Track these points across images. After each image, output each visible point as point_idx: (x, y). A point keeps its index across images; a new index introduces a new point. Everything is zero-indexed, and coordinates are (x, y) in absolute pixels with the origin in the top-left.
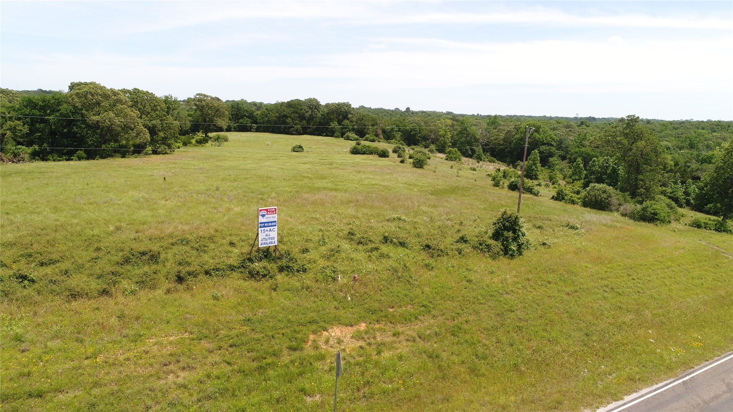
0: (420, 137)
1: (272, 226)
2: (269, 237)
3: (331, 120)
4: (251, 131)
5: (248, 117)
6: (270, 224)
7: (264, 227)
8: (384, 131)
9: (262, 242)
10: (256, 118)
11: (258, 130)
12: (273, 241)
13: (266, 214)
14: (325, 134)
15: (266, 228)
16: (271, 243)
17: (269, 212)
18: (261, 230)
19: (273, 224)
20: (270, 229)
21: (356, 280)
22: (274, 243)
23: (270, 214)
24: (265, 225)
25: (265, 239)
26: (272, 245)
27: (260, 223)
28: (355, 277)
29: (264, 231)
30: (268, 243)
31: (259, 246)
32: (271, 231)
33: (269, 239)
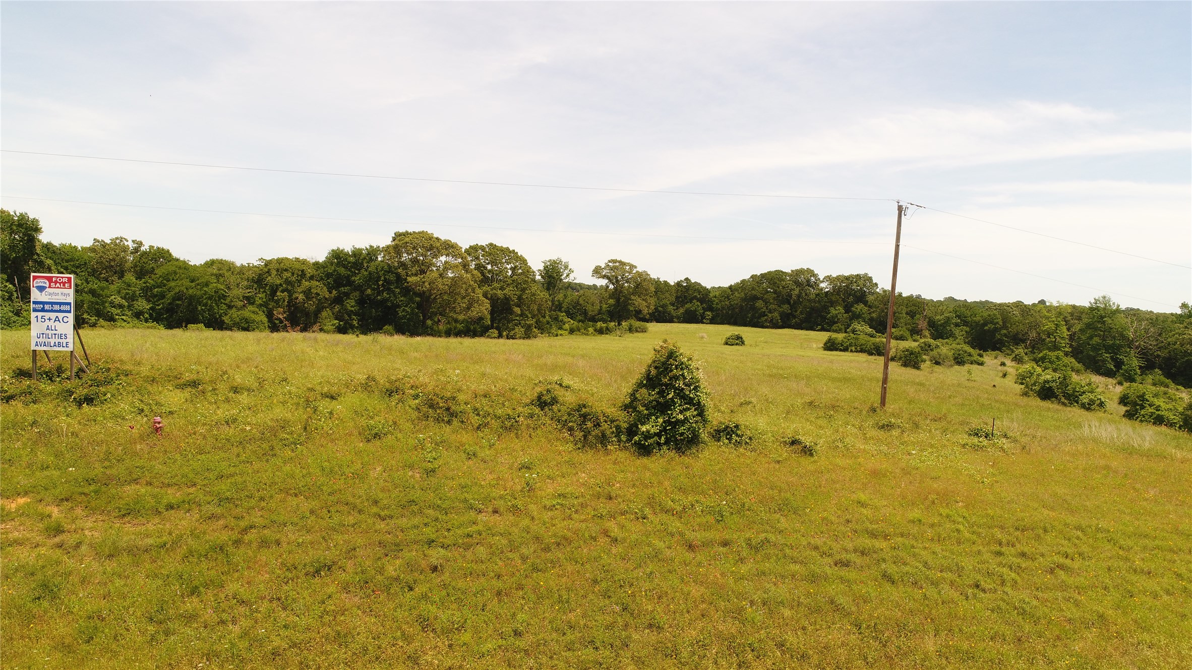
0: (1005, 335)
1: (60, 311)
2: (54, 332)
3: (833, 304)
4: (703, 323)
5: (698, 300)
6: (57, 307)
7: (43, 310)
8: (932, 324)
9: (38, 340)
10: (712, 302)
11: (713, 321)
12: (64, 341)
13: (47, 285)
14: (819, 327)
15: (47, 315)
16: (59, 344)
17: (56, 282)
18: (37, 317)
19: (63, 308)
20: (57, 317)
21: (157, 429)
22: (64, 345)
23: (58, 288)
24: (43, 307)
25: (44, 335)
26: (61, 349)
27: (35, 303)
28: (155, 423)
29: (43, 320)
30: (52, 345)
31: (33, 347)
32: (59, 320)
33: (54, 336)
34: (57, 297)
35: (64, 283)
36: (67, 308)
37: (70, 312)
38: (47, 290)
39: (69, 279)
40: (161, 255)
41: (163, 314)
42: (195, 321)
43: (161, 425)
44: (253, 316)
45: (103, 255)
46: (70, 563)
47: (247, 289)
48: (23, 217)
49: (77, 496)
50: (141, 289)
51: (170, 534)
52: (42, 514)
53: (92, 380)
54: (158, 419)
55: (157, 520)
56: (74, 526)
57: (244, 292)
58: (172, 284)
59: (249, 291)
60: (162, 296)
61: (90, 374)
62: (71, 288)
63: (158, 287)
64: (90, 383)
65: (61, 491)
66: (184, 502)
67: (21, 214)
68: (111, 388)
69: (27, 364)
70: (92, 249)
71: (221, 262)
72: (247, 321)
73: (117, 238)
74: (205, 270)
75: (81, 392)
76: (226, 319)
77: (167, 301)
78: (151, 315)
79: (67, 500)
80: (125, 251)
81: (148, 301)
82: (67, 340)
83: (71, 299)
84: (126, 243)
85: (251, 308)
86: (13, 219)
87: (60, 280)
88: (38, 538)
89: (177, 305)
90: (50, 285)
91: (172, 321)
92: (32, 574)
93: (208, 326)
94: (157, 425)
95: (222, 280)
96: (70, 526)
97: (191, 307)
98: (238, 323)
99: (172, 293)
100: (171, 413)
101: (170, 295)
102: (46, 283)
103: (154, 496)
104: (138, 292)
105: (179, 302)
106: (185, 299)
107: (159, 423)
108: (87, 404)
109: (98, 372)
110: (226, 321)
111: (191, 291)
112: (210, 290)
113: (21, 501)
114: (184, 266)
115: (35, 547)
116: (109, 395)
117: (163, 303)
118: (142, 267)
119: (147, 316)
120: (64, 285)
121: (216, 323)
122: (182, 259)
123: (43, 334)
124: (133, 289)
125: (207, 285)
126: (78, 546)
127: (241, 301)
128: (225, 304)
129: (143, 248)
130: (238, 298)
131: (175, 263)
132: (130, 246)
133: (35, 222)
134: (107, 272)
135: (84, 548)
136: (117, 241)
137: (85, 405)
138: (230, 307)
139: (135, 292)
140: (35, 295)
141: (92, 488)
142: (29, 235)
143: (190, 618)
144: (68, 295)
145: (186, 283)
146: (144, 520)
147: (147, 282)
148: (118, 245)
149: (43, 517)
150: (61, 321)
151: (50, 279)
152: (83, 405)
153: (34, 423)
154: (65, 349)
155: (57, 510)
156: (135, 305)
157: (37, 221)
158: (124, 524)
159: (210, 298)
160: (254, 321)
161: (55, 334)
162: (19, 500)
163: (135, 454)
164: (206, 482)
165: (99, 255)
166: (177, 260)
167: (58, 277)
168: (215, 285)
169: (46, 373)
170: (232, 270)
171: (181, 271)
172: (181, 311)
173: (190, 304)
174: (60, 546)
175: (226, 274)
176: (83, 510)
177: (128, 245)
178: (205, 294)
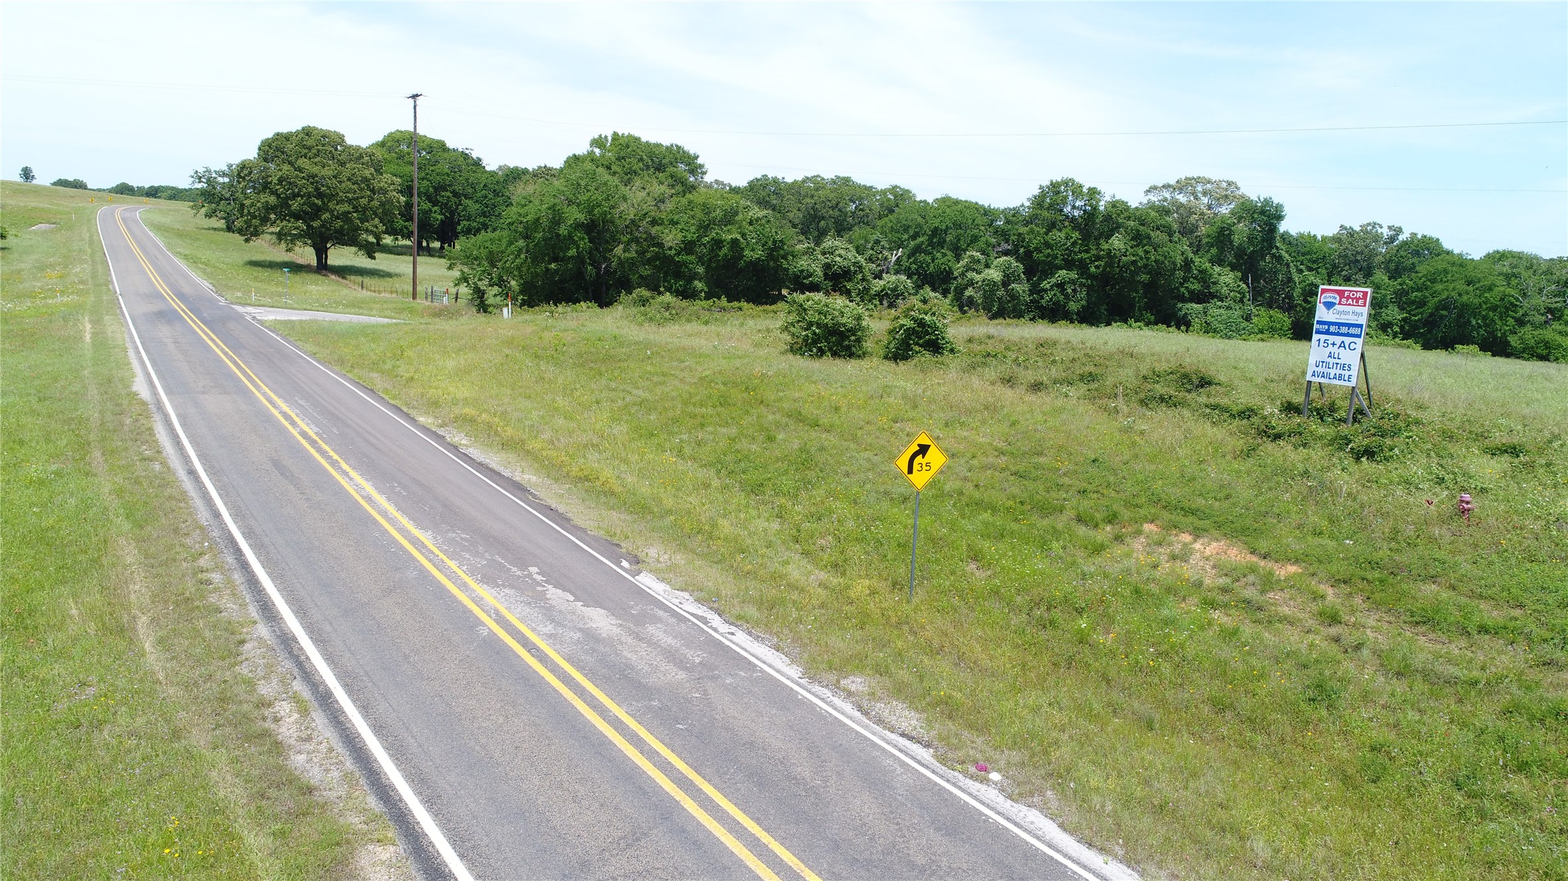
1: (1348, 335)
2: (1337, 361)
6: (1344, 330)
7: (1327, 332)
9: (1316, 369)
12: (1347, 373)
13: (1337, 301)
15: (1331, 338)
16: (1340, 377)
17: (1348, 298)
18: (1319, 340)
19: (1353, 331)
20: (1343, 342)
21: (1464, 511)
22: (1346, 378)
23: (1350, 305)
24: (1330, 328)
25: (1324, 364)
26: (1341, 383)
27: (1319, 322)
28: (1463, 501)
29: (1326, 345)
30: (1332, 376)
31: (1309, 377)
32: (1344, 347)
33: (1335, 365)
34: (1347, 317)
35: (1358, 299)
36: (1356, 331)
37: (1359, 336)
38: (1337, 307)
39: (1365, 294)
40: (1426, 248)
41: (1418, 328)
42: (1466, 340)
43: (1469, 506)
44: (1559, 338)
45: (1349, 246)
46: (1348, 666)
47: (1555, 296)
48: (1267, 202)
49: (1359, 581)
50: (1395, 293)
51: (1483, 669)
52: (1314, 593)
53: (1375, 428)
54: (1467, 497)
55: (1463, 643)
56: (1353, 619)
57: (1549, 301)
58: (1439, 287)
59: (1557, 299)
60: (1422, 303)
61: (1372, 419)
62: (1365, 306)
63: (1419, 290)
64: (1373, 431)
65: (1340, 568)
66: (1505, 628)
67: (1265, 200)
68: (1400, 441)
69: (1298, 399)
70: (1337, 239)
71: (1519, 256)
72: (1547, 345)
73: (1369, 224)
74: (1491, 268)
75: (1360, 442)
76: (1513, 340)
77: (1428, 309)
78: (1402, 327)
79: (1345, 582)
80: (1376, 241)
81: (1402, 309)
82: (1350, 373)
83: (1363, 320)
84: (1380, 231)
85: (1556, 326)
86: (1256, 206)
87: (1353, 295)
88: (1311, 622)
89: (1442, 317)
90: (1340, 301)
91: (1430, 339)
92: (1305, 666)
93: (1484, 348)
94: (1465, 506)
95: (1514, 282)
96: (1347, 618)
97: (1462, 320)
98: (1533, 347)
99: (1436, 299)
100: (1483, 490)
101: (1432, 303)
102: (1336, 299)
103: (1460, 608)
104: (1389, 297)
105: (1444, 313)
106: (1454, 308)
107: (1468, 503)
108: (1368, 459)
109: (1382, 418)
110: (1513, 343)
111: (1465, 298)
112: (1493, 297)
113: (1292, 569)
114: (1461, 263)
115: (1308, 632)
116: (1396, 451)
117: (1422, 313)
118: (1398, 264)
119: (1397, 329)
120: (1357, 302)
121: (1497, 347)
122: (1456, 251)
123: (1323, 362)
124: (1384, 292)
125: (1490, 289)
126: (1358, 647)
127: (1542, 315)
128: (1513, 318)
129: (1401, 238)
130: (1538, 311)
131: (1447, 257)
132: (1385, 235)
133: (1279, 207)
134: (1350, 269)
135: (1366, 652)
136: (1369, 228)
137: (1364, 459)
138: (1521, 322)
139: (1385, 296)
140: (1322, 313)
141: (1377, 574)
142: (1271, 224)
143: (1517, 806)
144: (1360, 314)
145: (1461, 286)
146: (1444, 638)
147: (1404, 283)
148: (1369, 233)
149: (1317, 597)
150: (1347, 347)
151: (1341, 293)
152: (1362, 459)
153: (1306, 474)
154: (1347, 384)
155: (1332, 592)
156: (1383, 314)
157: (1282, 206)
158: (1417, 634)
159: (1494, 308)
160: (1560, 346)
161: (1337, 364)
162: (1289, 567)
163: (1432, 540)
164: (1540, 607)
165: (1344, 247)
166: (1448, 253)
167: (1351, 291)
168: (1502, 289)
169: (1317, 410)
170: (1535, 268)
171: (1454, 269)
172: (1446, 325)
173: (1460, 315)
174: (1337, 640)
175: (1525, 274)
176: (1364, 602)
177: (1382, 233)
178: (1485, 303)
